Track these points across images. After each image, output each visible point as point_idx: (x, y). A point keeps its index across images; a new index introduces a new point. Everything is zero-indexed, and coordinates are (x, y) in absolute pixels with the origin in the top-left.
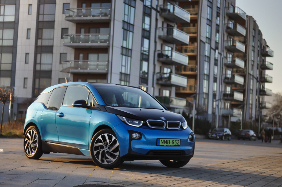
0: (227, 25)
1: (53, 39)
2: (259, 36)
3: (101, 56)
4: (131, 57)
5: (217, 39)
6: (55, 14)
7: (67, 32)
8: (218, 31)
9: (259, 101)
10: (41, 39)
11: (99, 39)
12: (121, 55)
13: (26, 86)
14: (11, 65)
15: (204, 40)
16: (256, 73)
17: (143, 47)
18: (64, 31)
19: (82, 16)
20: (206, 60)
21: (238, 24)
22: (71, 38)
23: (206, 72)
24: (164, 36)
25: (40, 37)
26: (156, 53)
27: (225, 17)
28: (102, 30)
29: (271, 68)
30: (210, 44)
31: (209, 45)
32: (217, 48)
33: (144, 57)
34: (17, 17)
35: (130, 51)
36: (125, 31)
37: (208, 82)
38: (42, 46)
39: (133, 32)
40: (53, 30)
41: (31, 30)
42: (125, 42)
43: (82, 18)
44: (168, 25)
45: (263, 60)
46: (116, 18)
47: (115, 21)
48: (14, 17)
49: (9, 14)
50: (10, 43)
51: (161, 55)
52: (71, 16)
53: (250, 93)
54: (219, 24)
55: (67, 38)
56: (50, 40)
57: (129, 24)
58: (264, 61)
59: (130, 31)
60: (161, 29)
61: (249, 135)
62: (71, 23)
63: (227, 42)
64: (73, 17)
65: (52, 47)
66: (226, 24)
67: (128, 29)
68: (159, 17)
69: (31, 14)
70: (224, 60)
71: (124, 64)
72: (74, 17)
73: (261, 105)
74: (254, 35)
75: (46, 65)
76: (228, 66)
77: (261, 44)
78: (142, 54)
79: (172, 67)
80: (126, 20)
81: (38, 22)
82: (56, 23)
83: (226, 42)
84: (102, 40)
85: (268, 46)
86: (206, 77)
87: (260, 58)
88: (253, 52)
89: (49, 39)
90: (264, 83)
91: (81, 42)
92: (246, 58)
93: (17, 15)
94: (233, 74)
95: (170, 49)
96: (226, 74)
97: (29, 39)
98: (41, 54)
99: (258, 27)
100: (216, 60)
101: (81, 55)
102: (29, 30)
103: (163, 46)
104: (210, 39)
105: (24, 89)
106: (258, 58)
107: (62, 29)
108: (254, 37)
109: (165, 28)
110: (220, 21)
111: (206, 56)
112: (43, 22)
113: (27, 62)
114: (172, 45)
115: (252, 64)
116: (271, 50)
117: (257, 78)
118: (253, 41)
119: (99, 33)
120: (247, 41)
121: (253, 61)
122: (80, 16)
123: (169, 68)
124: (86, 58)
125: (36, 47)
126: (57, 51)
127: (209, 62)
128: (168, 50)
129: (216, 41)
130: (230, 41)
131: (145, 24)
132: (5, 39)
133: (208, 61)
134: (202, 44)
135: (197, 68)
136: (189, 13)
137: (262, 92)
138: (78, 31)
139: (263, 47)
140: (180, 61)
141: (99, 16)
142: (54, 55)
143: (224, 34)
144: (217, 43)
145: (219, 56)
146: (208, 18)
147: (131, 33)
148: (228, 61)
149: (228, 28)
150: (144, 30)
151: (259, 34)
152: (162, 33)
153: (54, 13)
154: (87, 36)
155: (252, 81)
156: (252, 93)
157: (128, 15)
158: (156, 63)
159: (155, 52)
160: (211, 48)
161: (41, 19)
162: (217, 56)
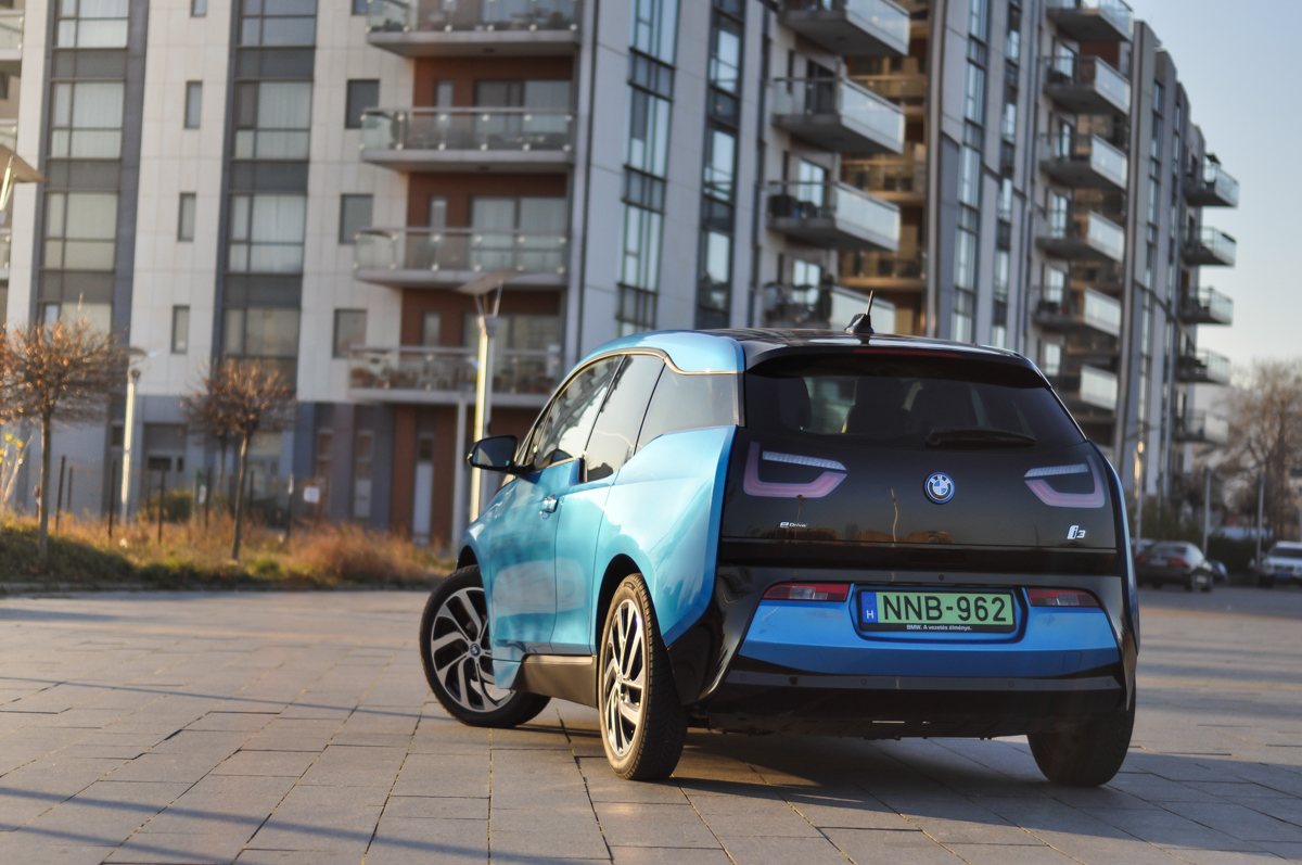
0: (1048, 63)
1: (308, 130)
2: (1178, 111)
3: (532, 207)
4: (662, 213)
5: (1010, 129)
6: (314, 16)
7: (374, 100)
8: (1011, 94)
9: (1174, 410)
10: (253, 127)
11: (521, 133)
12: (622, 206)
13: (180, 345)
14: (110, 247)
15: (956, 131)
16: (1164, 281)
17: (712, 168)
18: (361, 94)
19: (448, 28)
20: (965, 222)
21: (1099, 59)
22: (395, 127)
23: (962, 278)
24: (794, 116)
25: (245, 119)
26: (764, 195)
27: (1040, 28)
28: (535, 89)
29: (1226, 260)
30: (980, 150)
31: (977, 156)
32: (1007, 171)
33: (716, 215)
34: (138, 29)
35: (657, 187)
36: (640, 96)
37: (970, 322)
38: (254, 163)
39: (670, 100)
40: (304, 87)
41: (207, 90)
42: (638, 145)
43: (450, 35)
44: (812, 69)
45: (1192, 221)
46: (602, 38)
47: (601, 52)
48: (123, 27)
49: (99, 16)
50: (109, 147)
51: (782, 204)
52: (397, 28)
53: (1141, 373)
54: (1019, 58)
55: (373, 126)
56: (291, 134)
57: (653, 62)
58: (1195, 225)
59: (658, 96)
60: (783, 85)
61: (1186, 566)
62: (391, 59)
63: (1049, 143)
64: (406, 29)
65: (303, 164)
66: (1046, 58)
67: (652, 88)
68: (774, 33)
69: (204, 15)
70: (1038, 220)
71: (633, 245)
72: (411, 30)
73: (1184, 427)
74: (1156, 108)
75: (274, 248)
76: (1053, 252)
77: (1185, 149)
78: (708, 200)
79: (828, 257)
80: (643, 46)
81: (238, 52)
82: (321, 60)
83: (1045, 139)
84: (536, 134)
85: (1213, 159)
86: (961, 303)
87: (1182, 213)
88: (1152, 185)
89: (288, 130)
90: (1192, 328)
91: (442, 147)
92: (1123, 213)
93: (139, 20)
94: (1074, 284)
95: (818, 174)
96: (1043, 287)
97: (197, 127)
98: (251, 196)
99: (1173, 71)
100: (1003, 225)
101: (439, 205)
102: (193, 86)
103: (793, 160)
104: (978, 128)
105: (176, 359)
106: (1174, 212)
107: (351, 84)
108: (1157, 116)
109: (799, 80)
110: (1020, 45)
111: (962, 204)
112: (262, 51)
113: (185, 233)
114: (825, 158)
115: (1150, 239)
116: (1230, 177)
117: (1169, 302)
118: (1155, 134)
119: (521, 102)
120: (1130, 134)
121: (1154, 227)
122: (439, 27)
123: (816, 262)
124: (461, 218)
125: (231, 164)
126: (324, 185)
127: (976, 234)
128: (808, 180)
129: (1007, 135)
130: (1061, 135)
131: (718, 61)
132: (81, 129)
133: (973, 227)
134: (947, 149)
135: (927, 260)
136: (903, 14)
137: (1187, 368)
138: (425, 95)
139: (1190, 161)
140: (868, 231)
141: (524, 27)
142: (313, 201)
143: (1036, 105)
144: (1007, 146)
145: (1018, 203)
146: (974, 32)
147: (663, 106)
148: (1050, 229)
149: (1055, 77)
150: (713, 89)
151: (1178, 104)
152: (789, 102)
153: (312, 13)
154: (468, 119)
155: (1146, 315)
156: (1149, 375)
157: (650, 25)
158: (764, 238)
159: (758, 187)
160: (984, 169)
161: (250, 38)
162: (1006, 206)
